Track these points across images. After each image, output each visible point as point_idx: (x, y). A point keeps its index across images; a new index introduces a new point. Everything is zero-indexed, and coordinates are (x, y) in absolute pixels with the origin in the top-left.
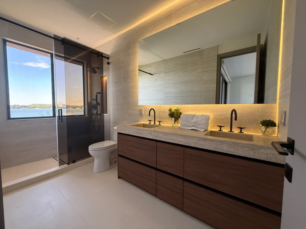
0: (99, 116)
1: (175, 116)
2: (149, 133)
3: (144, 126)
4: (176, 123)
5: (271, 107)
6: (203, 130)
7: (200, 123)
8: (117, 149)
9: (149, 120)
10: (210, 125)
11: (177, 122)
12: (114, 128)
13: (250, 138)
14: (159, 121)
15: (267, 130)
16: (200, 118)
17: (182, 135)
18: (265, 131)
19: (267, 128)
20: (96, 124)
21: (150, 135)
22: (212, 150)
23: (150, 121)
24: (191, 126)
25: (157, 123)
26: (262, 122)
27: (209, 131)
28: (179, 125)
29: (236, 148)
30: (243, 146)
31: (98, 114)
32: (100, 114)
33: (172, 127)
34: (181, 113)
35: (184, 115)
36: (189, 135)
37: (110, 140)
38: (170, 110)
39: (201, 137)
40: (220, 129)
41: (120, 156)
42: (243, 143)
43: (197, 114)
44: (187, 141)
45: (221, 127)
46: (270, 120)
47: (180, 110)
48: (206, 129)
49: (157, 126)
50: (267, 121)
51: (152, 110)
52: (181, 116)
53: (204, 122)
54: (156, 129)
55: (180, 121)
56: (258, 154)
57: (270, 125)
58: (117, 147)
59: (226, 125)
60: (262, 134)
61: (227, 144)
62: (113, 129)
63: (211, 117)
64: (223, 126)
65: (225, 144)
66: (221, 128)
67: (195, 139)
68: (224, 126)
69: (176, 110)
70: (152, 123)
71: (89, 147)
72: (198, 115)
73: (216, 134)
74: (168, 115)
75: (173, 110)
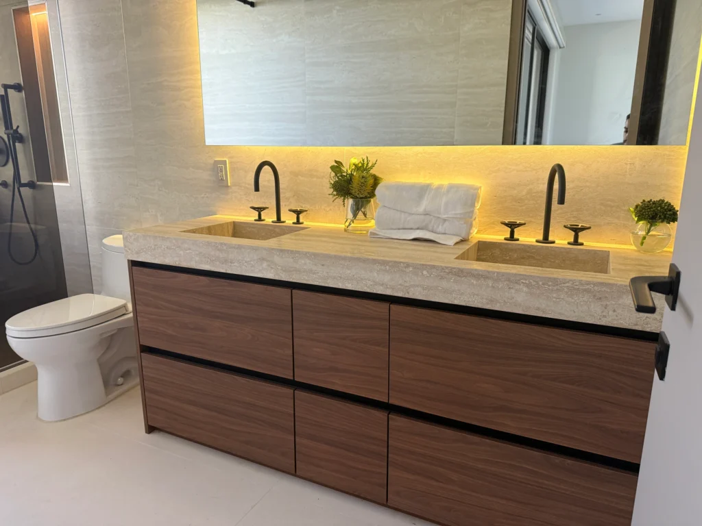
0: (26, 191)
1: (354, 191)
2: (263, 259)
3: (237, 230)
4: (360, 215)
5: (669, 155)
6: (451, 241)
7: (444, 216)
8: (132, 324)
9: (254, 208)
10: (477, 219)
11: (365, 215)
12: (105, 241)
13: (600, 261)
14: (294, 211)
15: (651, 233)
16: (444, 199)
17: (384, 263)
18: (644, 238)
19: (651, 226)
20: (21, 226)
21: (265, 264)
22: (480, 306)
23: (259, 210)
24: (412, 229)
25: (289, 219)
26: (638, 209)
27: (475, 241)
28: (372, 224)
29: (554, 295)
30: (576, 289)
31: (23, 181)
32: (31, 185)
33: (345, 230)
34: (376, 181)
35: (388, 187)
36: (406, 261)
37: (92, 292)
38: (337, 167)
39: (447, 268)
40: (512, 233)
41: (146, 349)
42: (573, 281)
43: (436, 182)
44: (400, 282)
45: (512, 226)
46: (663, 201)
47: (373, 166)
48: (464, 235)
49: (289, 230)
50: (654, 203)
51: (267, 168)
52: (379, 191)
53: (459, 211)
54: (287, 241)
55: (375, 208)
56: (614, 311)
57: (660, 218)
58: (131, 315)
59: (529, 219)
60: (636, 246)
61: (528, 286)
62: (104, 245)
63: (483, 193)
64: (520, 225)
65: (521, 286)
66: (515, 230)
67: (425, 272)
68: (524, 224)
69: (357, 168)
70: (269, 218)
71: (7, 325)
72: (439, 188)
73: (497, 252)
74: (329, 185)
75: (347, 169)
